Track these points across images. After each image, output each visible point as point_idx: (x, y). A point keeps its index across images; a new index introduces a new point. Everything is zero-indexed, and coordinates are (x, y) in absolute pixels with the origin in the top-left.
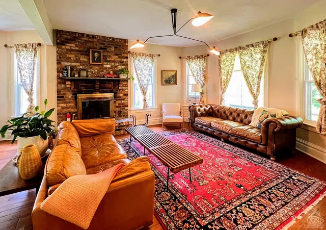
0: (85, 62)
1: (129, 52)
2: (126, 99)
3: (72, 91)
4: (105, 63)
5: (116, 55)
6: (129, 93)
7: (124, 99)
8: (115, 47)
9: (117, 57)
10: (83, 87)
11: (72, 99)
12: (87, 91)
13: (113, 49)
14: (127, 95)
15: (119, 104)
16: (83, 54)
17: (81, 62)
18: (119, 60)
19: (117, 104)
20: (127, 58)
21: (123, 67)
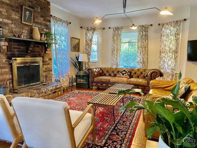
0: (16, 20)
1: (51, 16)
2: (51, 64)
3: (6, 54)
4: (34, 24)
5: (42, 16)
6: (52, 58)
7: (49, 64)
8: (41, 8)
9: (42, 19)
10: (15, 50)
11: (7, 64)
12: (20, 54)
13: (39, 10)
14: (51, 59)
15: (46, 69)
16: (14, 10)
17: (12, 20)
18: (44, 22)
19: (44, 69)
20: (50, 21)
21: (48, 31)
